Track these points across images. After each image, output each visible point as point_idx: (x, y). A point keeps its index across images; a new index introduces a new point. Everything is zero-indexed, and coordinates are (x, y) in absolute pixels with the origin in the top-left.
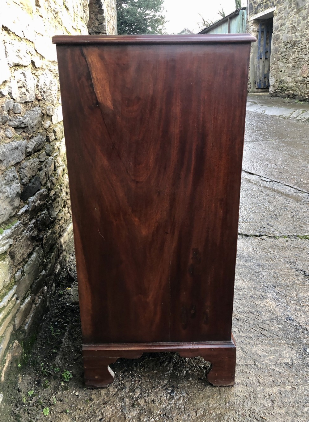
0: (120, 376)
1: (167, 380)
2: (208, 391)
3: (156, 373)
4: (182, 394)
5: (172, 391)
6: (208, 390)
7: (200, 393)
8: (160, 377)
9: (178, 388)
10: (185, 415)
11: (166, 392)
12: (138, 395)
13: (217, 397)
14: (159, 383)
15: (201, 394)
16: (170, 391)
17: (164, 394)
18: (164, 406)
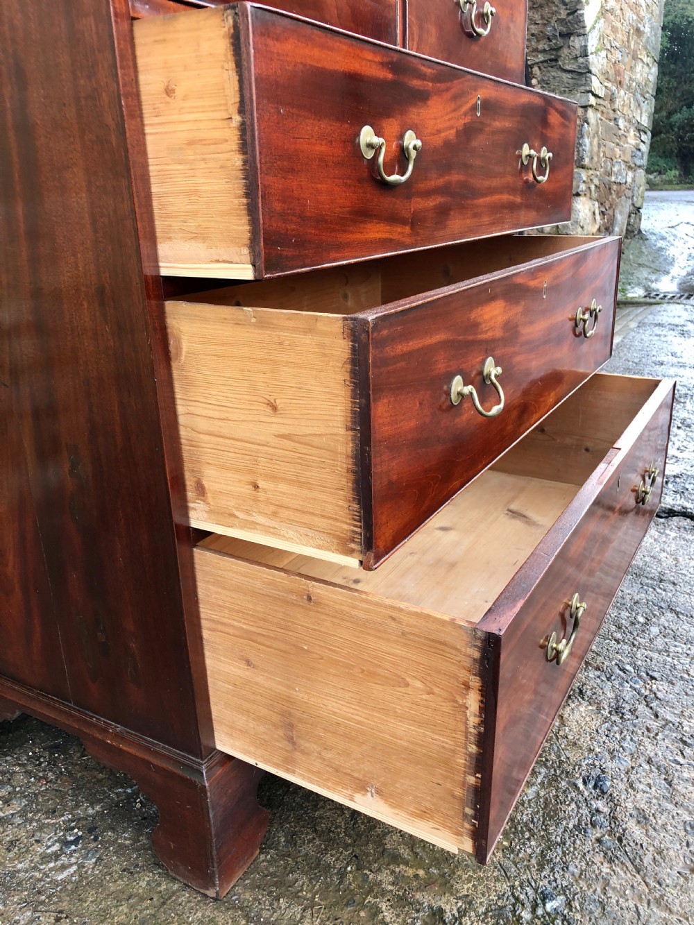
0: (30, 754)
1: (102, 807)
2: (143, 884)
3: (100, 781)
4: (84, 858)
5: (75, 842)
6: (147, 879)
7: (121, 878)
8: (95, 794)
9: (96, 839)
10: (29, 914)
11: (64, 835)
12: (7, 813)
13: (147, 908)
14: (77, 806)
15: (120, 882)
16: (72, 838)
17: (49, 839)
18: (20, 866)
